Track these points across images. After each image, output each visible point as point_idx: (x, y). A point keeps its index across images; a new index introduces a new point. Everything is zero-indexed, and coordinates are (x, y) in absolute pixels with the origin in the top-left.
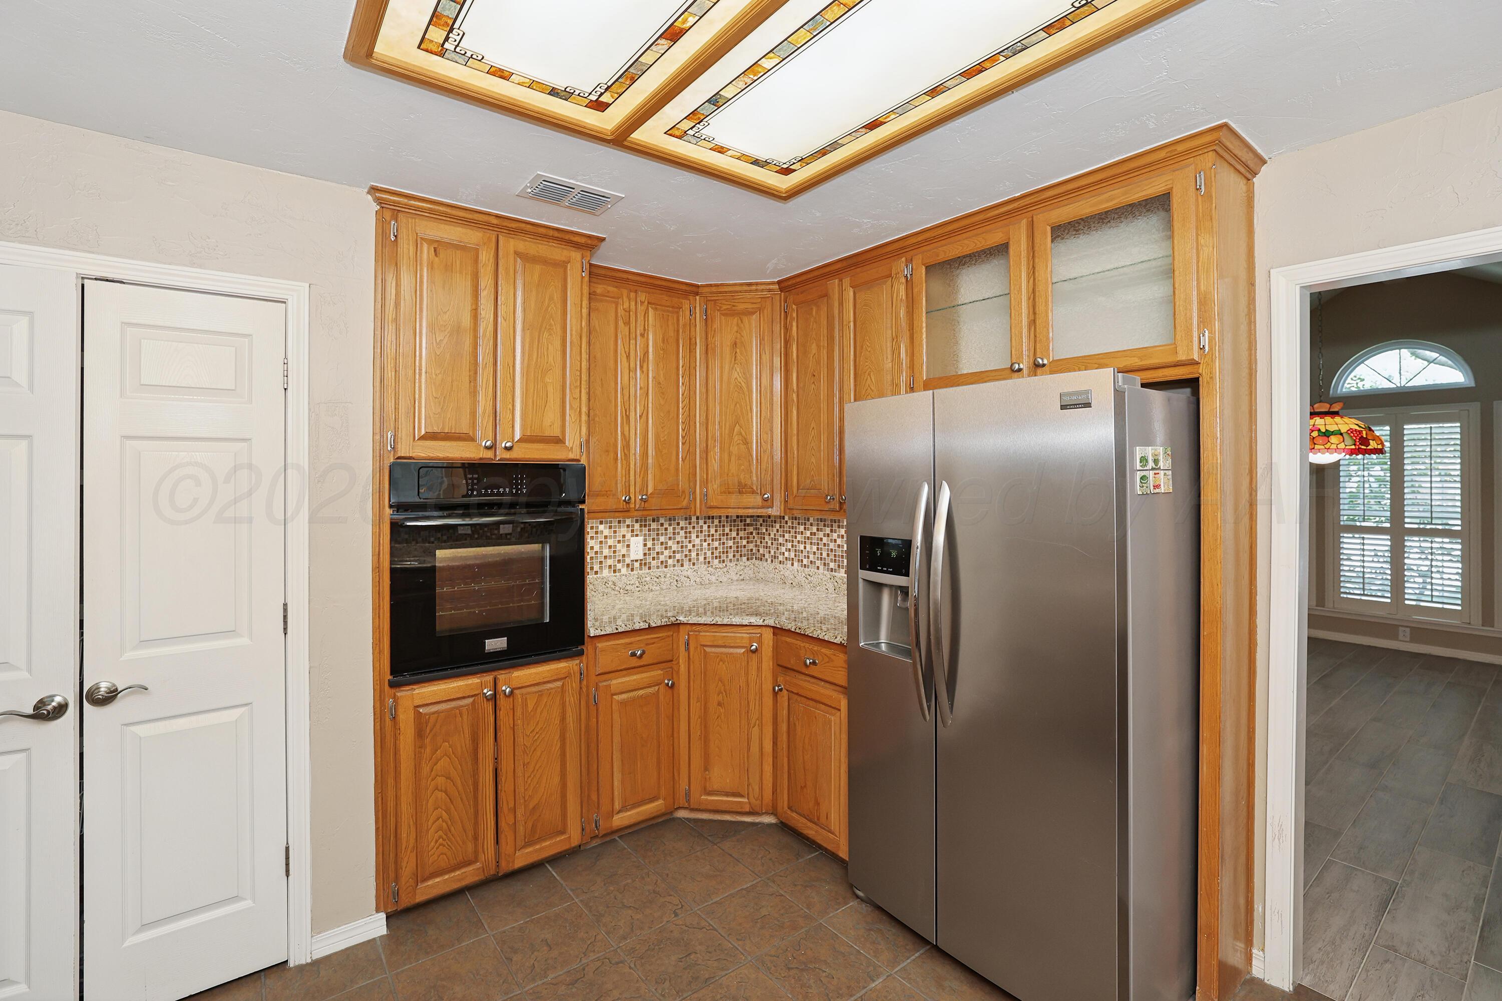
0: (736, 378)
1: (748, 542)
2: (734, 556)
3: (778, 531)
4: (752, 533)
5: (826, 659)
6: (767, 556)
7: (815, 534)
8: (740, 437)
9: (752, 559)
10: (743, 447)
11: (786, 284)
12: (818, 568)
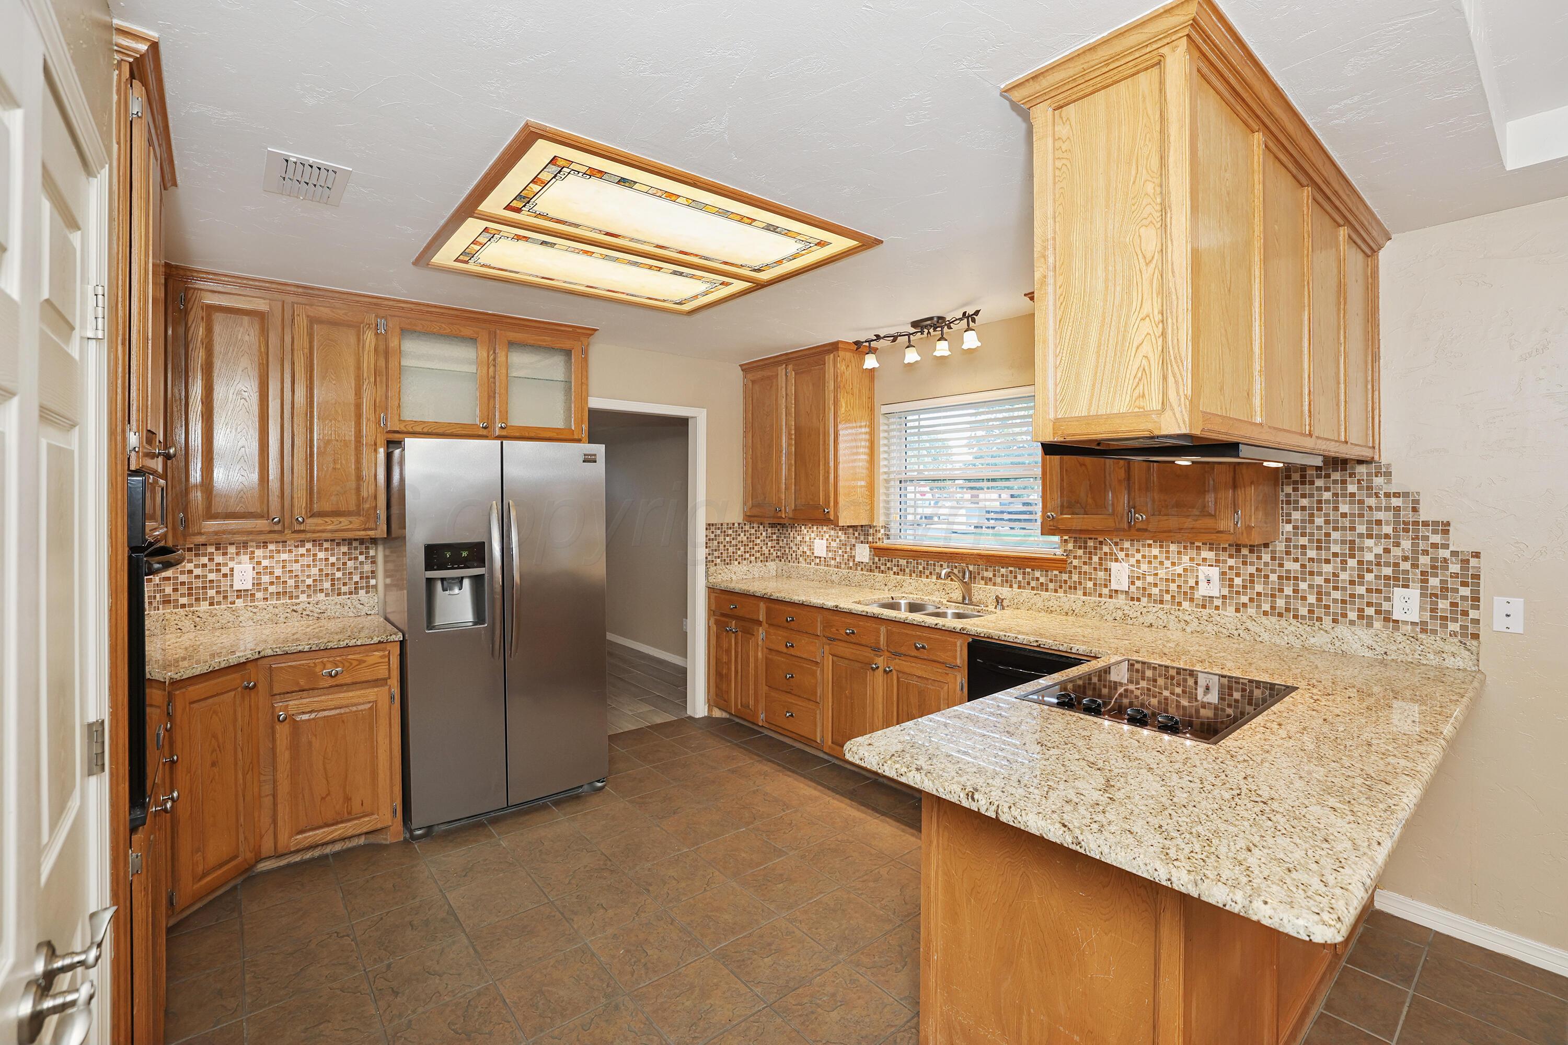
5: (355, 663)
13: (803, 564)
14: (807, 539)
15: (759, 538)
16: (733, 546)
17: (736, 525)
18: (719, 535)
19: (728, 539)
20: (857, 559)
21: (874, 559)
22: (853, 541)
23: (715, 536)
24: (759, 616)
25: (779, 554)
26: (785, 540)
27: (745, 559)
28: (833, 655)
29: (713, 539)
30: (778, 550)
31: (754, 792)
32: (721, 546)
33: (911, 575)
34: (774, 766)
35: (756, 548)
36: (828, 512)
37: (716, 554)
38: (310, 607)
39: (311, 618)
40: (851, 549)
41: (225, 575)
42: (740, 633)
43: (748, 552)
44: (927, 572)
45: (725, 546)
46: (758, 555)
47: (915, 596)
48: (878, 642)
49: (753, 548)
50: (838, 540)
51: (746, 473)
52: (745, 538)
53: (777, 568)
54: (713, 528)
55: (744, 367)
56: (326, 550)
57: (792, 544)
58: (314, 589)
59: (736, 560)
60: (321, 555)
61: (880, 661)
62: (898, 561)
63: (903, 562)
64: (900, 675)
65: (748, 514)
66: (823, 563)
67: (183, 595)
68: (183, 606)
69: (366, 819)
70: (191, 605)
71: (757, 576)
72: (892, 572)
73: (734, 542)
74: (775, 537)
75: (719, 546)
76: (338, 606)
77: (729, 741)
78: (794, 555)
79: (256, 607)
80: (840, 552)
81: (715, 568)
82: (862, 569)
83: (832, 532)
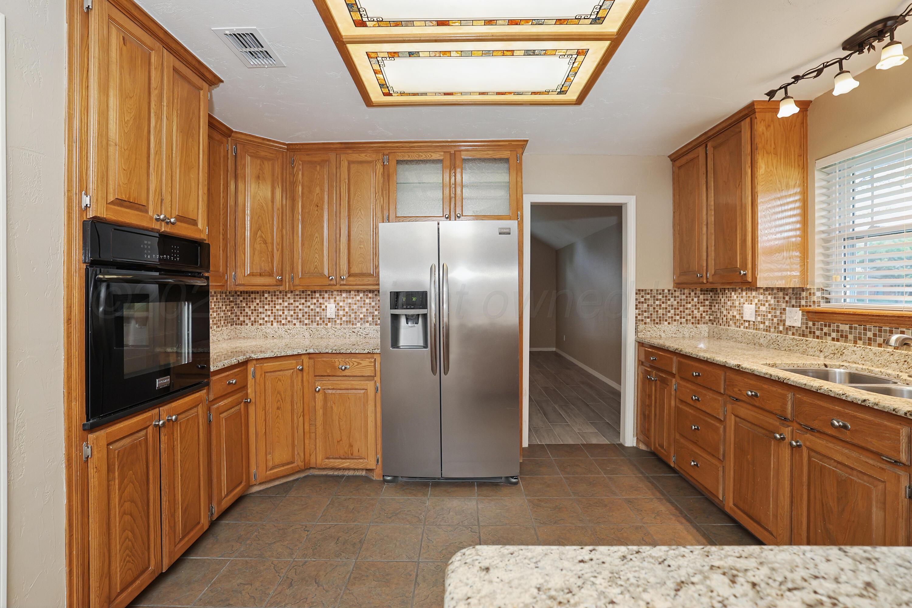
0: (259, 200)
1: (231, 313)
2: (224, 323)
3: (258, 304)
4: (233, 307)
5: (356, 364)
6: (247, 321)
7: (292, 304)
8: (262, 239)
9: (233, 324)
10: (263, 245)
11: (291, 147)
12: (295, 324)
13: (733, 327)
14: (737, 303)
15: (690, 303)
16: (663, 308)
17: (666, 291)
18: (649, 299)
19: (657, 303)
20: (788, 323)
21: (807, 324)
22: (784, 306)
23: (645, 299)
24: (672, 368)
25: (712, 318)
26: (717, 305)
27: (675, 320)
28: (736, 416)
29: (642, 302)
30: (711, 314)
31: (637, 528)
32: (651, 309)
33: (855, 342)
34: (672, 508)
35: (687, 312)
36: (745, 274)
37: (646, 314)
38: (361, 331)
39: (361, 337)
40: (781, 313)
41: (323, 310)
42: (658, 382)
43: (678, 315)
44: (880, 340)
45: (654, 308)
46: (689, 318)
47: (861, 366)
48: (784, 409)
49: (684, 312)
50: (767, 304)
51: (674, 247)
52: (675, 303)
53: (709, 330)
54: (643, 293)
55: (672, 158)
56: (370, 298)
57: (723, 309)
58: (364, 320)
59: (666, 320)
60: (367, 301)
61: (787, 432)
62: (838, 326)
63: (845, 328)
64: (813, 454)
65: (677, 282)
66: (752, 326)
67: (306, 319)
68: (306, 324)
69: (361, 461)
70: (309, 324)
71: (687, 335)
72: (830, 338)
73: (663, 306)
74: (707, 303)
75: (648, 309)
76: (375, 331)
77: (642, 473)
78: (725, 319)
79: (336, 328)
80: (770, 316)
81: (644, 326)
82: (793, 334)
83: (761, 297)
